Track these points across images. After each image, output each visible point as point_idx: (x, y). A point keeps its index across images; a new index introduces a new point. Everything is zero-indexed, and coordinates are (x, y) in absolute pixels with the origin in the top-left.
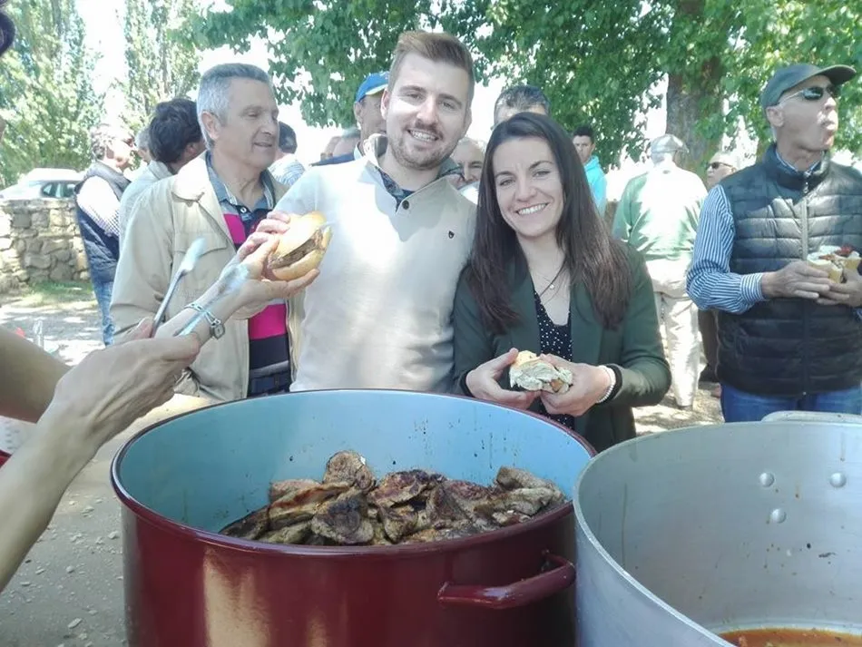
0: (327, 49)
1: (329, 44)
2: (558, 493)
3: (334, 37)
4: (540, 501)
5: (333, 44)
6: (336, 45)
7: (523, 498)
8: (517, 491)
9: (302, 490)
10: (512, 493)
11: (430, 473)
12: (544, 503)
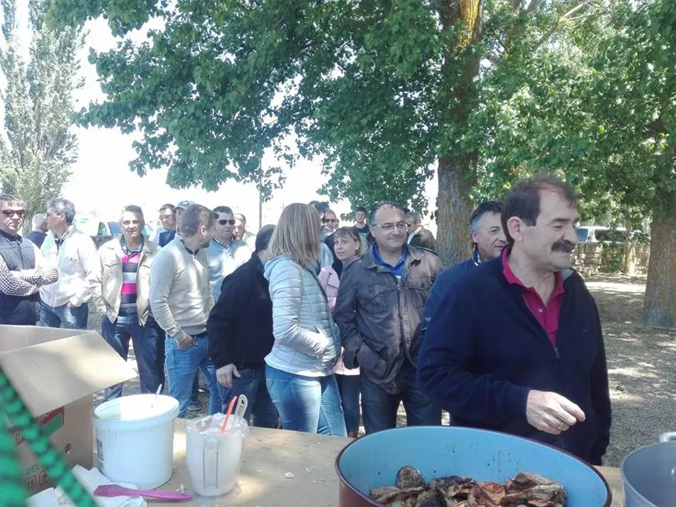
0: (198, 130)
1: (200, 127)
2: (562, 487)
3: (203, 122)
4: (554, 492)
5: (203, 127)
6: (205, 128)
7: (542, 491)
8: (537, 487)
9: (391, 494)
10: (534, 488)
11: (464, 478)
12: (556, 493)
